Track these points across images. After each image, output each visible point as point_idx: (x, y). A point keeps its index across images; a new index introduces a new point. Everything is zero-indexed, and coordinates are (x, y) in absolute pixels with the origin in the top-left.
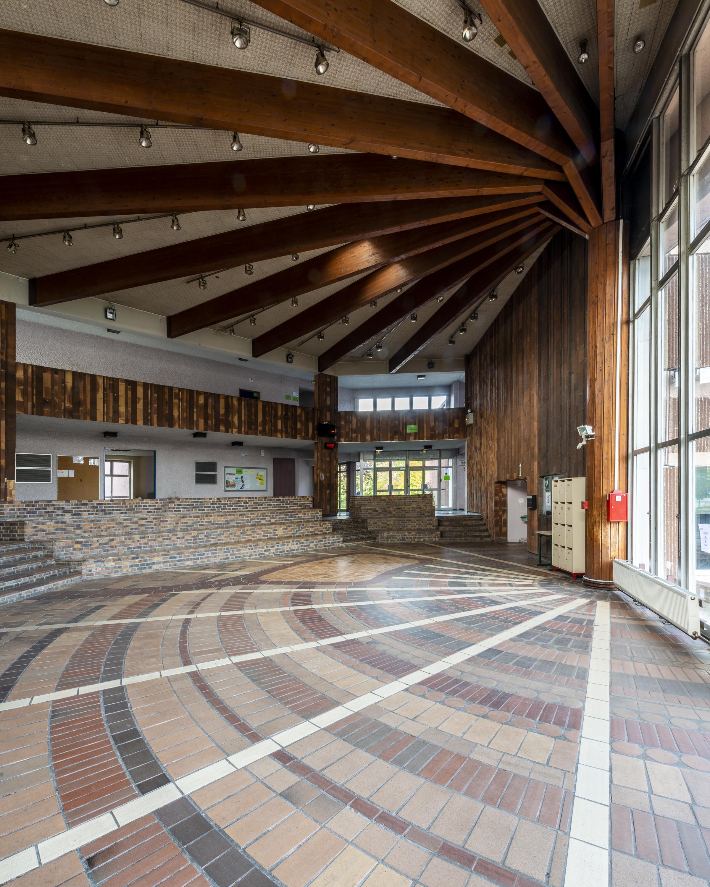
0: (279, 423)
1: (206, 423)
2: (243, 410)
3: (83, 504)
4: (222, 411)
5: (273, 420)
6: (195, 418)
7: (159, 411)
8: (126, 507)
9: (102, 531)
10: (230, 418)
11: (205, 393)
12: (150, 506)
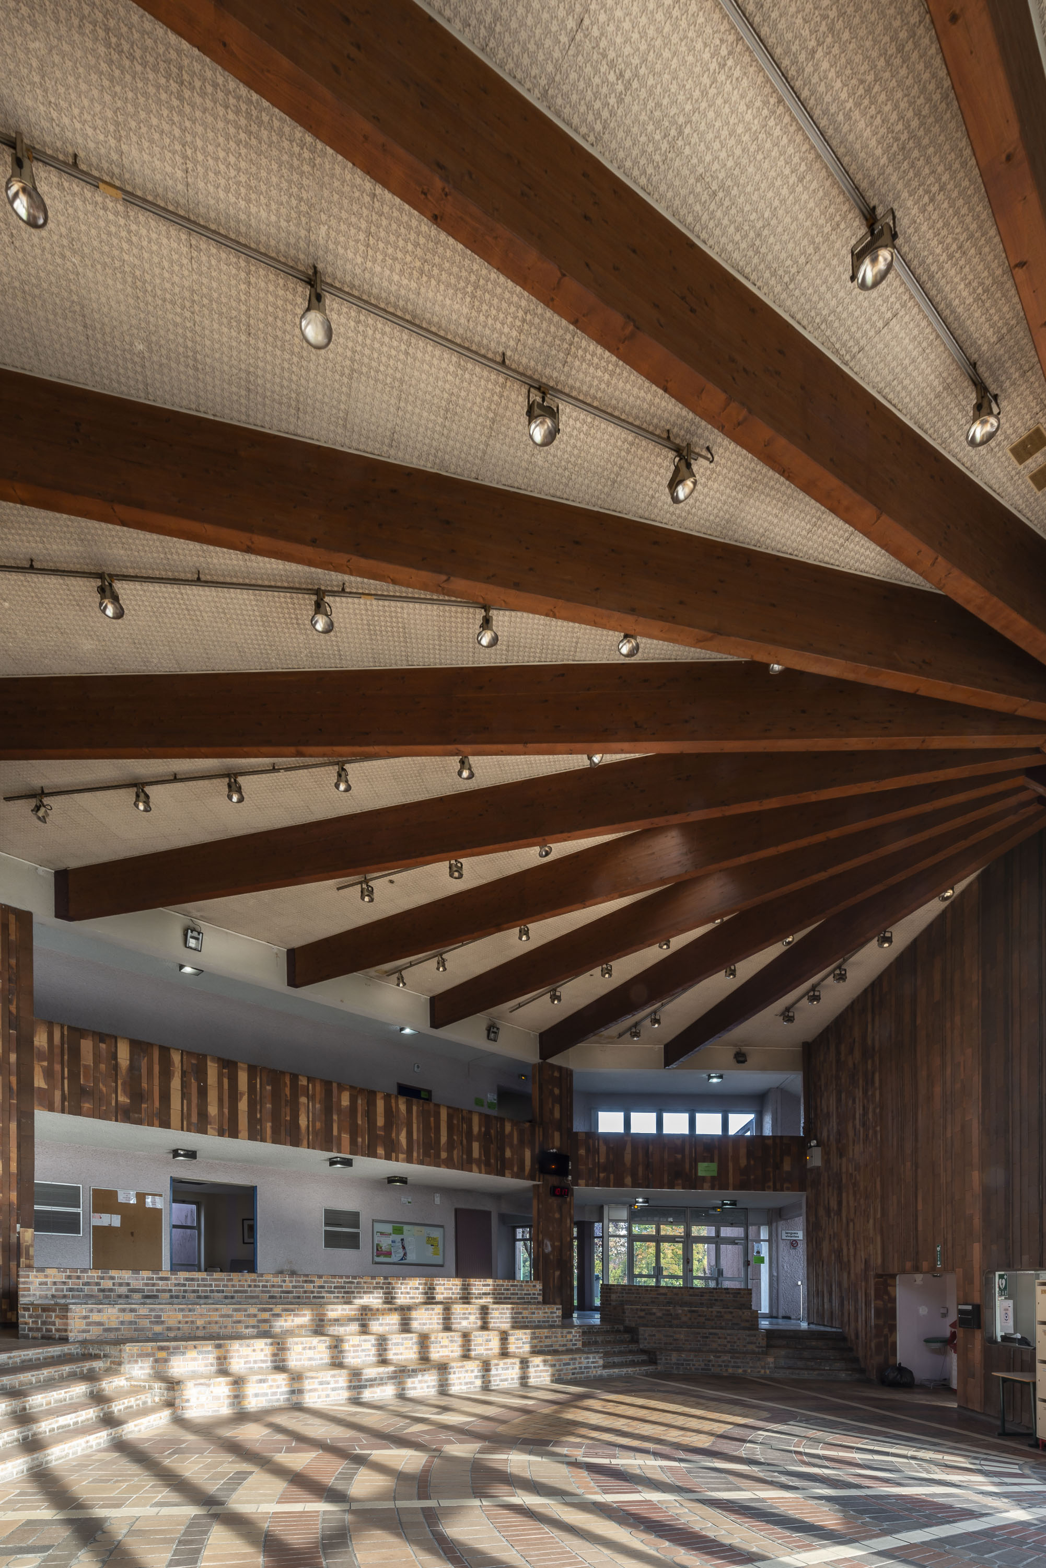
0: (476, 1146)
1: (353, 1142)
2: (415, 1121)
3: (162, 1279)
4: (380, 1122)
5: (465, 1142)
6: (335, 1132)
7: (276, 1117)
8: (233, 1286)
9: (198, 1328)
10: (394, 1135)
11: (352, 1088)
12: (273, 1286)
